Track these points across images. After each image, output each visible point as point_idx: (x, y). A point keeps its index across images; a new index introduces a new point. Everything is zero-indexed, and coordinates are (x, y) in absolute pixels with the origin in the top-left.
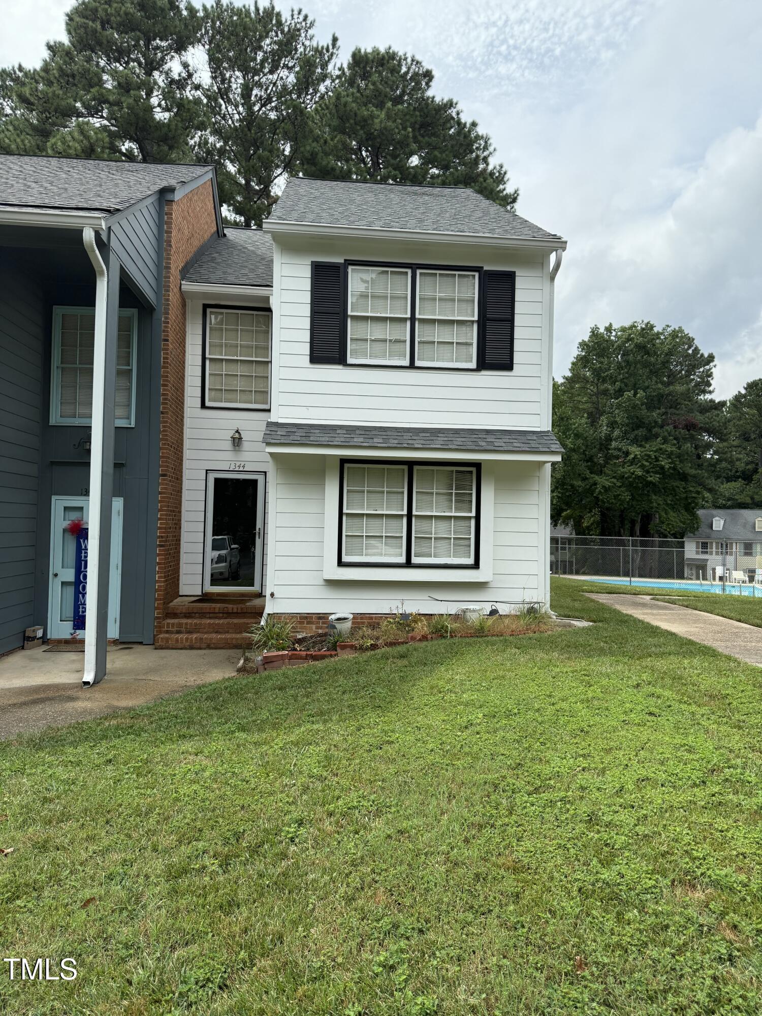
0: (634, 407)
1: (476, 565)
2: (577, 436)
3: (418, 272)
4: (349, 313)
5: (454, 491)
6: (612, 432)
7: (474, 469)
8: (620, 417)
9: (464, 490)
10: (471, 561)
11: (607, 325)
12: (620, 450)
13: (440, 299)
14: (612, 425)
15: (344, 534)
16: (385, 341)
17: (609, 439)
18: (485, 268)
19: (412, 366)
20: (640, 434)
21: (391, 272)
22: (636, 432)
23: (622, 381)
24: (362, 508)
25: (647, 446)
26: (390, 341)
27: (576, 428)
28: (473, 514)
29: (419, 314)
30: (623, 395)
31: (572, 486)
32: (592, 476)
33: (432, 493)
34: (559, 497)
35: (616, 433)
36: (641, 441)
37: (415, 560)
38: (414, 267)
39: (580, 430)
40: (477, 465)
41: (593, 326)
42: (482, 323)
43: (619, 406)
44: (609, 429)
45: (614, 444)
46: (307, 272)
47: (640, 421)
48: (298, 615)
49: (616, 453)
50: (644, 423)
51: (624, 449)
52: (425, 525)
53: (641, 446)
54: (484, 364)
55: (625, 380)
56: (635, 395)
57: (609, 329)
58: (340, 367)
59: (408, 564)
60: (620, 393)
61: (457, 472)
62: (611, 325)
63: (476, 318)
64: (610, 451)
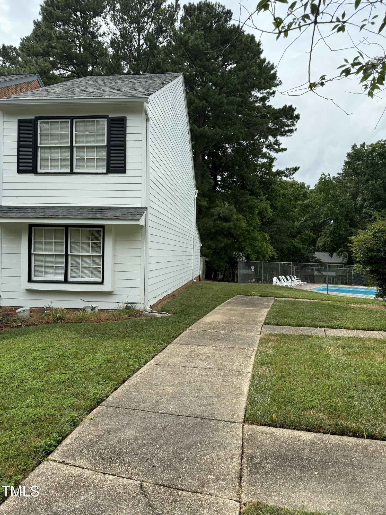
0: (375, 189)
1: (102, 283)
2: (342, 206)
3: (74, 120)
4: (39, 145)
5: (91, 241)
6: (364, 203)
7: (101, 229)
8: (368, 195)
9: (98, 241)
10: (100, 280)
11: (362, 143)
12: (367, 213)
13: (87, 135)
14: (364, 200)
15: (33, 264)
16: (58, 159)
17: (361, 207)
18: (110, 116)
19: (72, 172)
20: (379, 204)
21: (60, 121)
22: (377, 203)
23: (369, 175)
24: (42, 251)
25: (383, 211)
26: (61, 159)
27: (341, 202)
28: (101, 254)
29: (76, 143)
30: (369, 183)
31: (339, 234)
32: (350, 228)
33: (79, 242)
34: (331, 241)
35: (366, 203)
36: (380, 208)
37: (70, 279)
38: (72, 118)
39: (343, 203)
40: (103, 227)
41: (353, 144)
42: (109, 147)
43: (366, 189)
44: (362, 202)
45: (364, 210)
46: (15, 125)
47: (379, 197)
48: (13, 308)
49: (365, 215)
50: (381, 198)
51: (369, 213)
52: (76, 260)
53: (379, 211)
54: (111, 170)
55: (371, 174)
56: (376, 183)
57: (363, 146)
58: (33, 175)
59: (66, 281)
60: (368, 180)
61: (92, 231)
62: (364, 143)
63: (106, 144)
64: (362, 215)
